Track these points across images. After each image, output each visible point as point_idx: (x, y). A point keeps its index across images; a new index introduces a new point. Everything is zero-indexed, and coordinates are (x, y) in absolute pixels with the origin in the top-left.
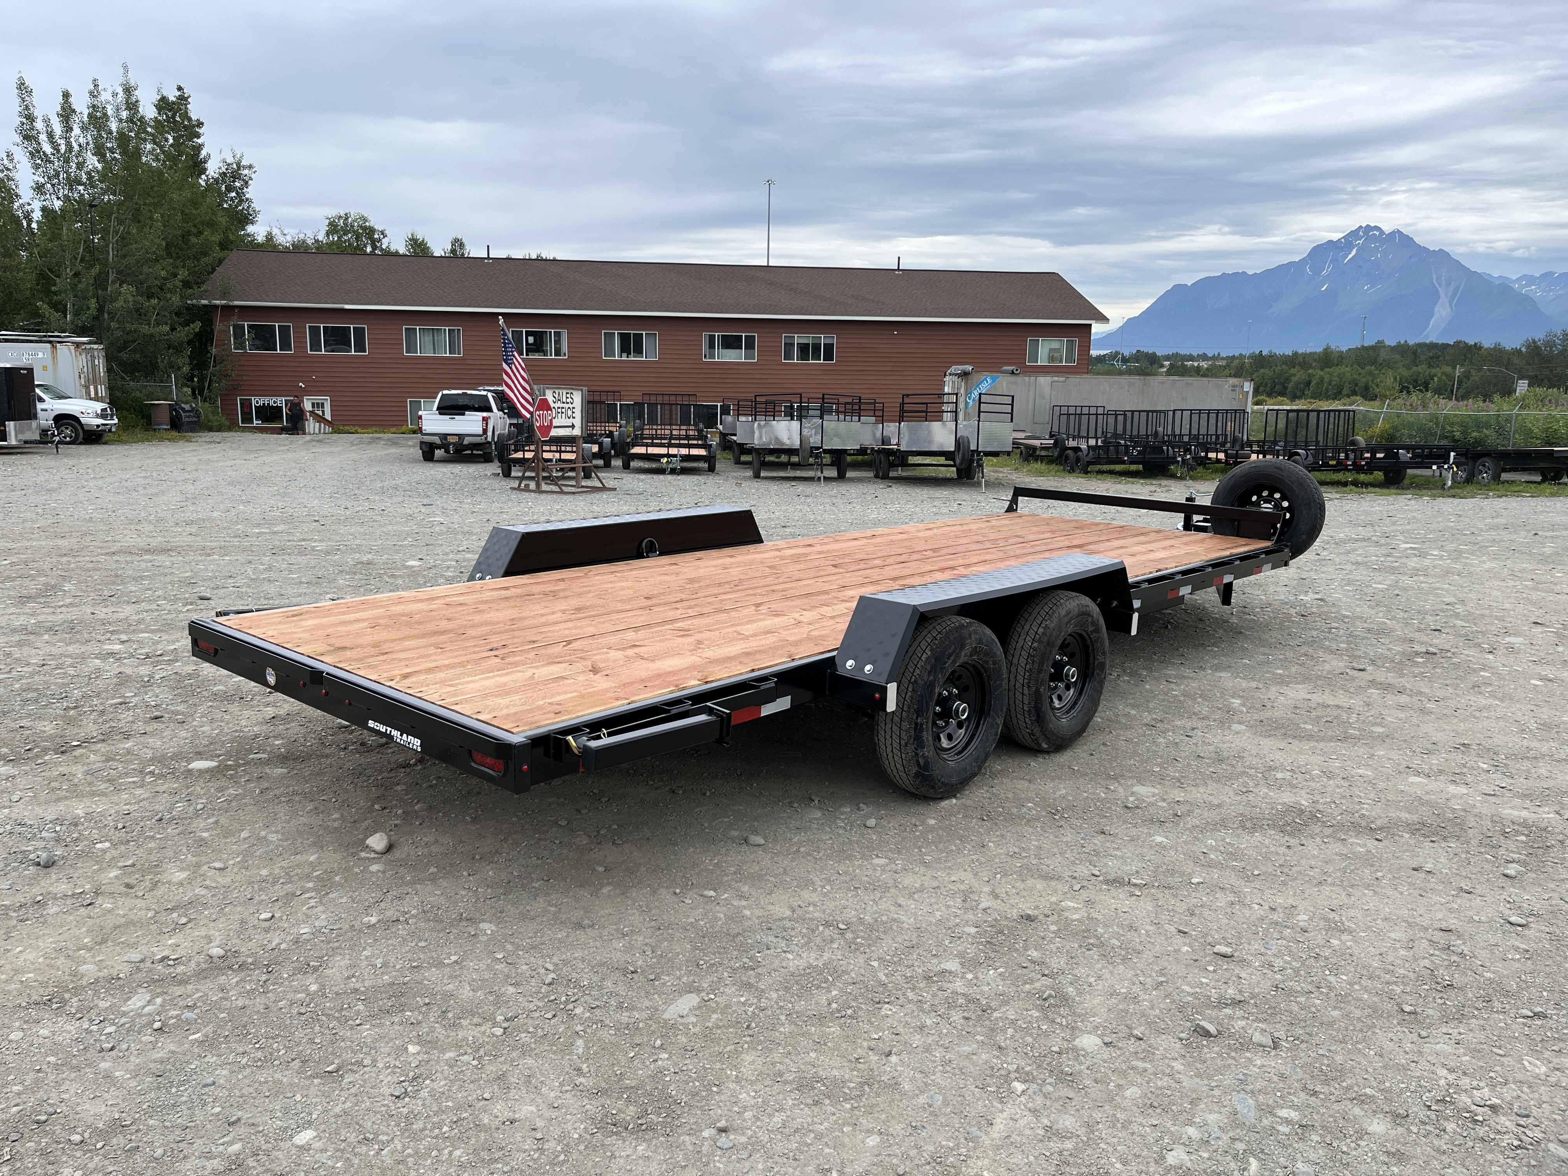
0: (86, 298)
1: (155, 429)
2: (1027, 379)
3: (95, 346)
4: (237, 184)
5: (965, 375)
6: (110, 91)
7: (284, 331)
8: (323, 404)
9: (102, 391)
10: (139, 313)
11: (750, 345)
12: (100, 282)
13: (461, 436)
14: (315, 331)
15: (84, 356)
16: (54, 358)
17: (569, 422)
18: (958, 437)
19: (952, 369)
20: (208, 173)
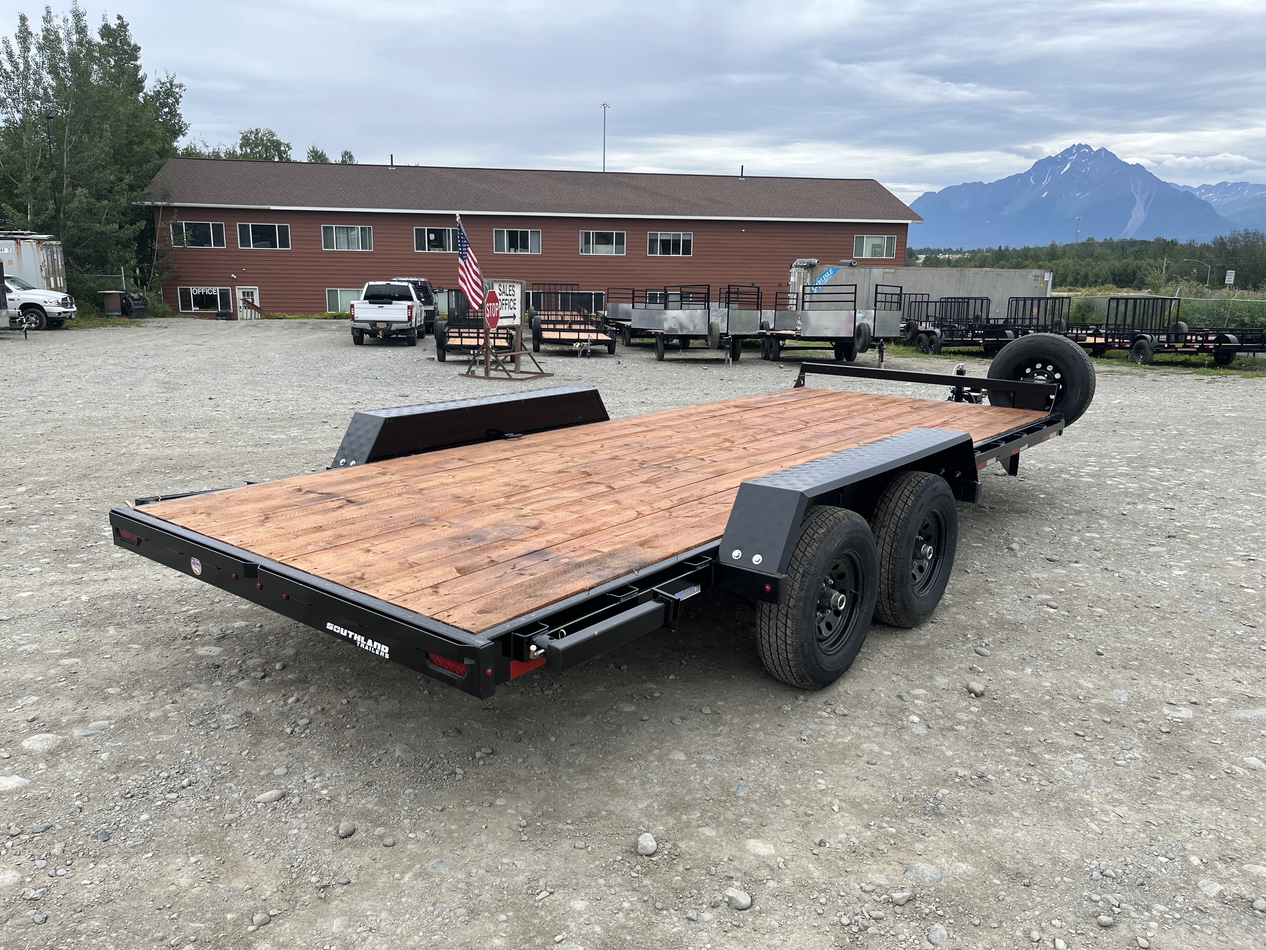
0: (44, 200)
1: (108, 316)
2: (863, 270)
3: (54, 243)
4: (170, 101)
5: (811, 267)
6: (61, 17)
7: (218, 229)
8: (252, 293)
9: (61, 282)
10: (90, 212)
11: (620, 242)
12: (56, 186)
13: (389, 323)
14: (244, 229)
15: (44, 251)
16: (17, 253)
17: (510, 313)
18: (857, 324)
19: (798, 262)
20: (145, 91)
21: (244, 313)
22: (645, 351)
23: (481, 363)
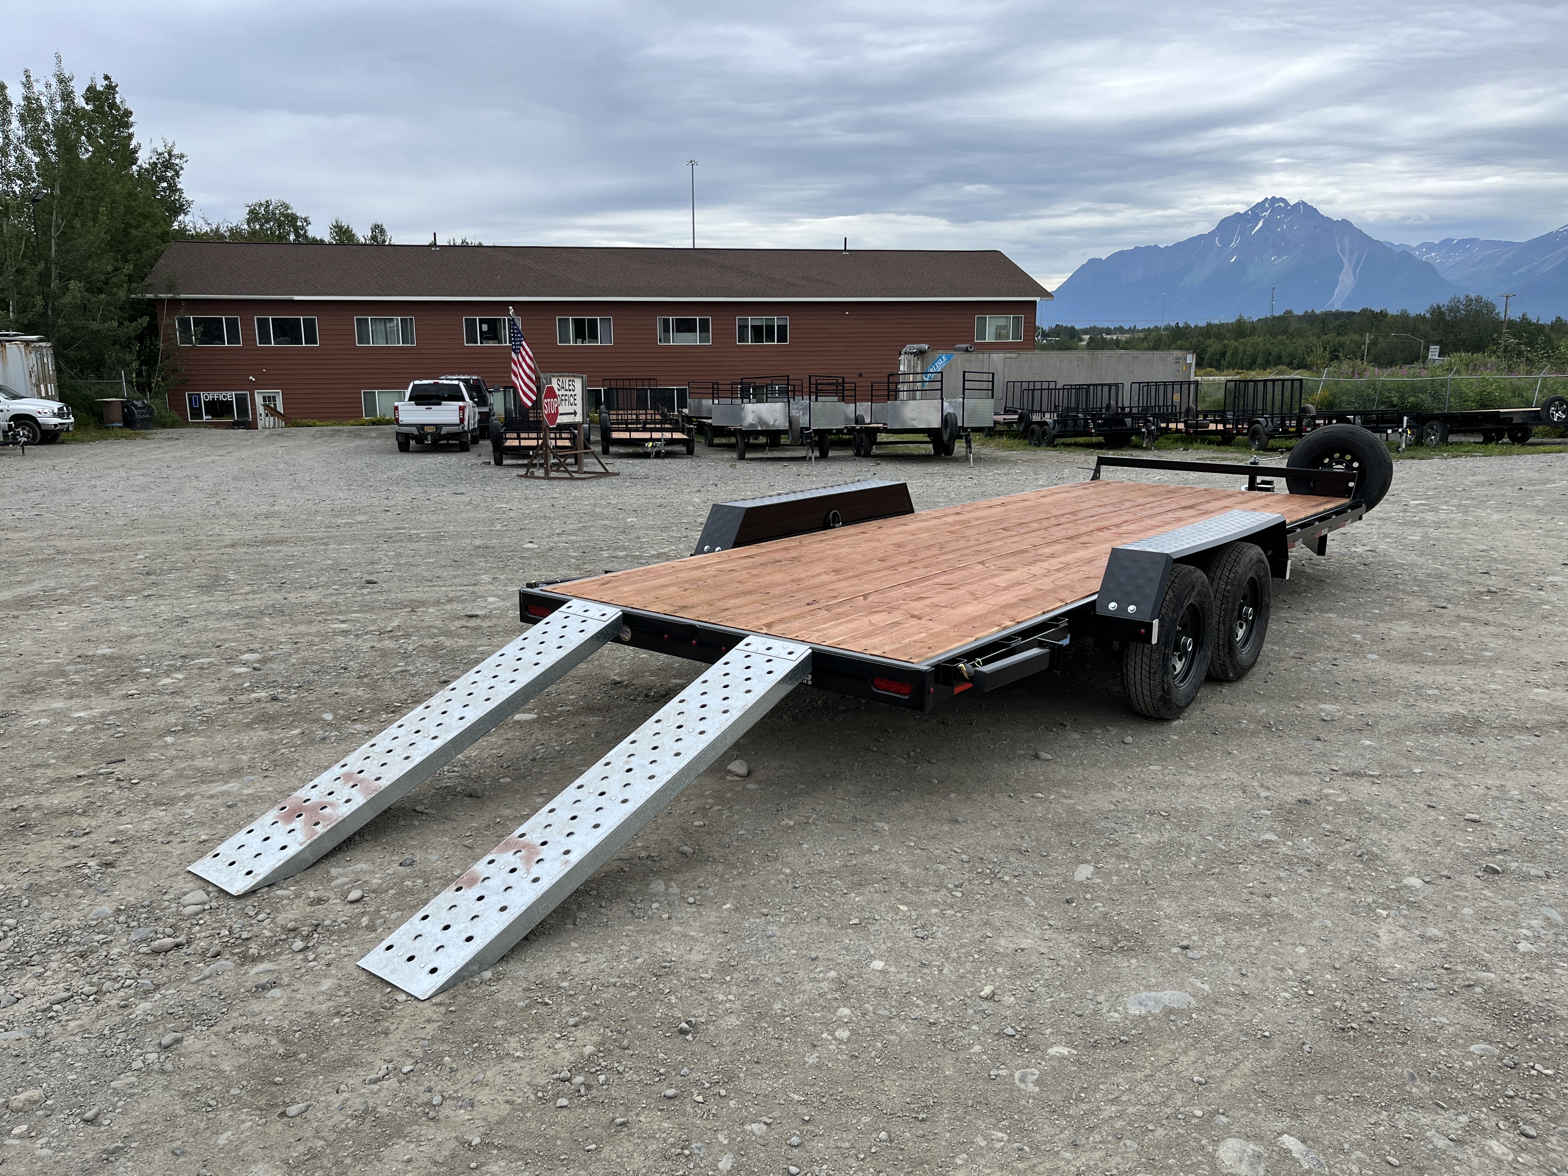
0: (29, 296)
1: (108, 428)
2: (980, 356)
3: (44, 344)
4: (169, 174)
5: (921, 353)
6: (43, 83)
7: (231, 324)
8: (274, 397)
9: (52, 389)
10: (84, 309)
11: (704, 328)
12: (44, 279)
13: (438, 426)
14: (263, 324)
15: (33, 355)
16: (4, 357)
17: (571, 409)
18: (945, 414)
19: (908, 348)
20: (139, 163)
21: (265, 421)
22: (729, 451)
23: (541, 465)
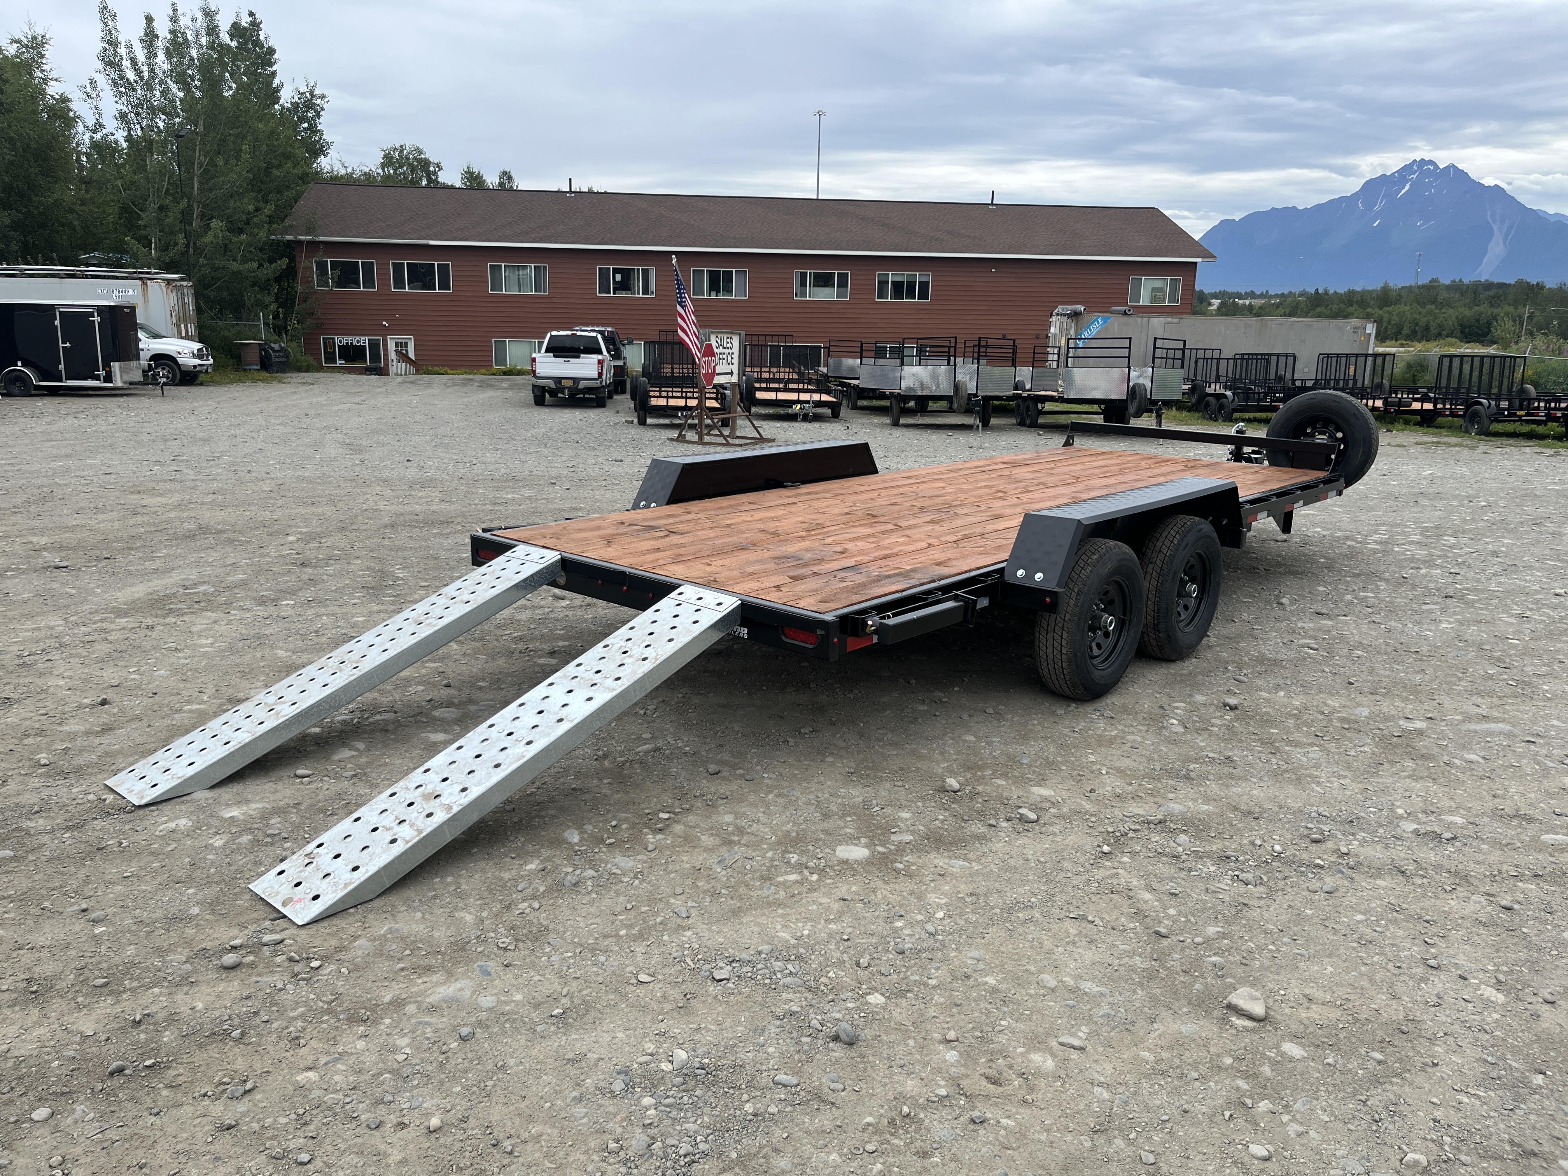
0: (171, 234)
1: (245, 370)
2: (1139, 319)
3: (185, 283)
4: (310, 115)
5: (1075, 315)
6: (189, 17)
7: (368, 268)
8: (406, 343)
9: (192, 329)
10: (225, 248)
11: (843, 283)
12: (186, 217)
13: (576, 380)
14: (398, 268)
15: (174, 294)
16: (145, 295)
17: (727, 369)
18: (1131, 384)
19: (1060, 309)
20: (281, 102)
21: (396, 367)
22: (876, 415)
23: (692, 427)
